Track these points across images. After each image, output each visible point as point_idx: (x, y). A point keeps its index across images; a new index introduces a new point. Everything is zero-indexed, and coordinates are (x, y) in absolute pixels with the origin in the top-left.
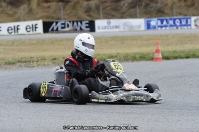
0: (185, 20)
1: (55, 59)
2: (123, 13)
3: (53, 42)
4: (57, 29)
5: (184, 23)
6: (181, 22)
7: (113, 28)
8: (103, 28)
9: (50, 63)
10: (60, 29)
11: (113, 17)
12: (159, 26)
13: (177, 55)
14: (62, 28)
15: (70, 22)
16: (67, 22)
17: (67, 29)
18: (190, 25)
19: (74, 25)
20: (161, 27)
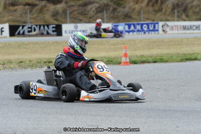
0: (153, 25)
1: (21, 62)
2: (91, 18)
3: (19, 46)
5: (151, 28)
6: (148, 28)
8: (70, 33)
9: (17, 66)
10: (26, 33)
11: (80, 21)
12: (126, 31)
13: (144, 59)
14: (29, 32)
15: (37, 26)
16: (33, 26)
17: (33, 33)
18: (157, 30)
19: (41, 29)
20: (129, 32)
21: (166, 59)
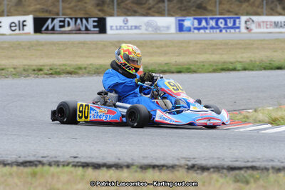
4: (53, 29)
5: (230, 25)
6: (226, 24)
7: (131, 29)
8: (117, 29)
10: (57, 28)
12: (195, 28)
14: (61, 27)
15: (71, 18)
16: (67, 19)
17: (67, 29)
18: (238, 28)
19: (77, 23)
20: (199, 29)
21: (195, 69)
